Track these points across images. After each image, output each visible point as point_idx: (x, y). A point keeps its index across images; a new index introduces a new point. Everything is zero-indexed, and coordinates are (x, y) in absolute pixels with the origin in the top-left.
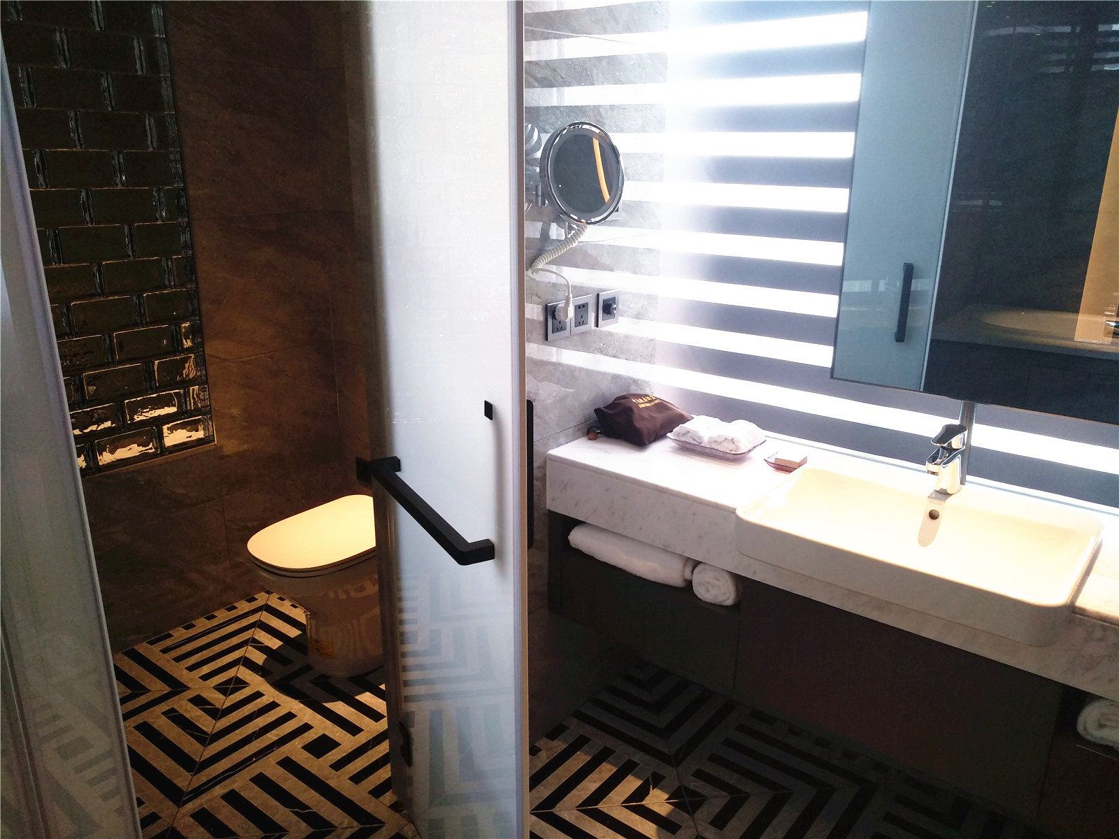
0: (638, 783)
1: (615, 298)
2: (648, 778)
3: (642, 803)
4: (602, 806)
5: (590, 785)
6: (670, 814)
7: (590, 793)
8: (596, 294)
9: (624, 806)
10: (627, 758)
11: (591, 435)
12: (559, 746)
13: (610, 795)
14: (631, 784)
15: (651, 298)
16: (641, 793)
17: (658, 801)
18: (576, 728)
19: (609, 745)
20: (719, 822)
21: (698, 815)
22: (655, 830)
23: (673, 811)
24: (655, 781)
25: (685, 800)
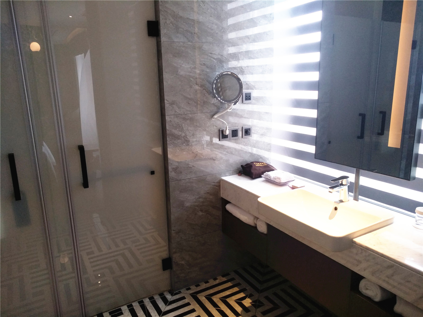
0: (244, 295)
1: (250, 129)
2: (248, 295)
3: (241, 302)
4: (228, 300)
5: (227, 293)
6: (249, 307)
7: (226, 295)
8: (242, 127)
9: (235, 301)
10: (245, 287)
11: (240, 174)
12: (224, 279)
13: (232, 297)
14: (242, 295)
15: (268, 129)
16: (243, 298)
17: (247, 302)
18: (233, 275)
19: (241, 283)
20: (264, 313)
21: (258, 309)
22: (241, 310)
23: (251, 306)
24: (250, 296)
25: (256, 304)
